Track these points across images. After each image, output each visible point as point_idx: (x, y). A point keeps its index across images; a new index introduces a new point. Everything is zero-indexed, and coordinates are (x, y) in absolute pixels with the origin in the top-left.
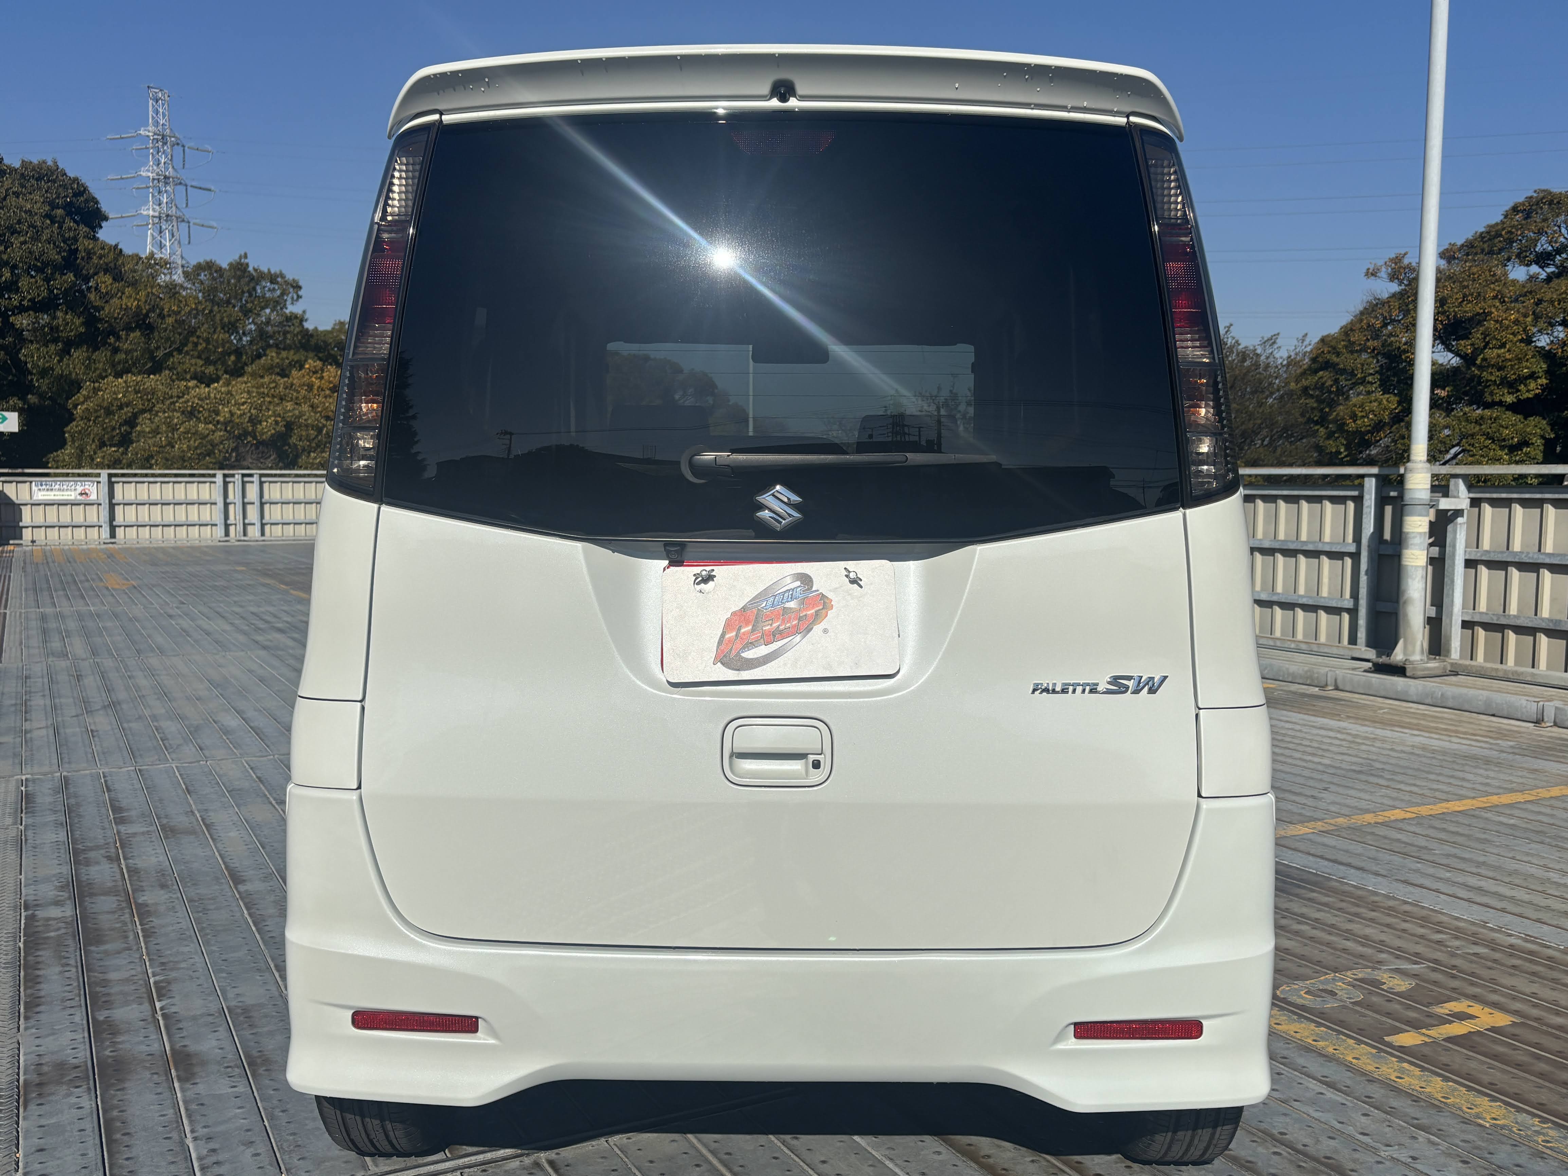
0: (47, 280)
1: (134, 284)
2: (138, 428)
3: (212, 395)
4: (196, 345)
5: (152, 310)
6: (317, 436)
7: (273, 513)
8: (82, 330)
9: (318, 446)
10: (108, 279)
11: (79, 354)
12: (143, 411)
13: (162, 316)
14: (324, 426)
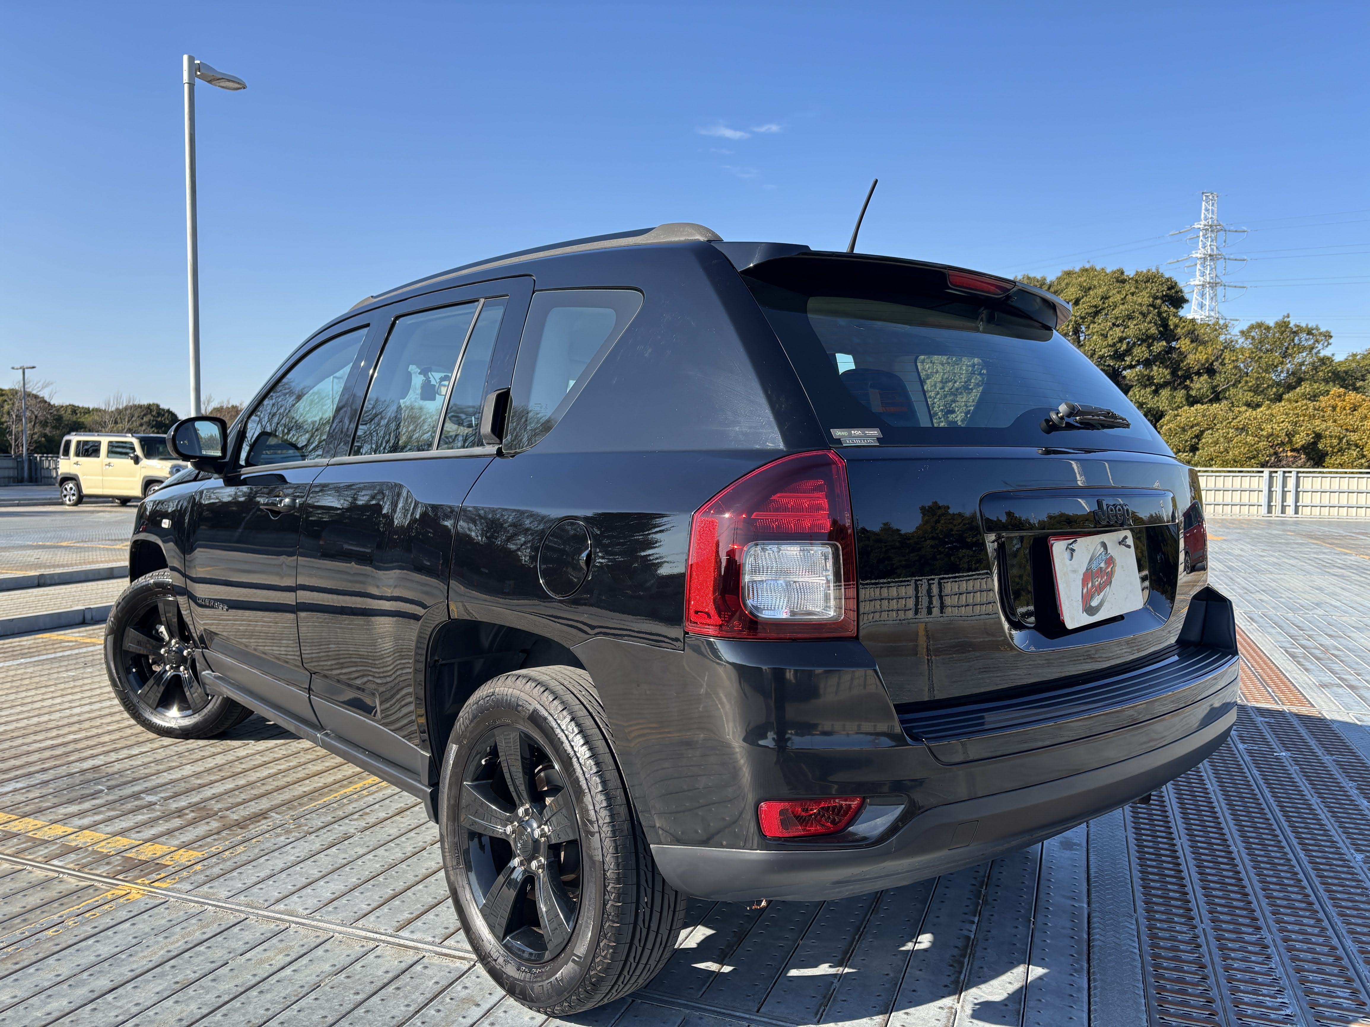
0: (1149, 347)
1: (1204, 343)
2: (1203, 440)
3: (1259, 417)
4: (1247, 382)
5: (1217, 359)
6: (1339, 444)
7: (1305, 499)
8: (1168, 377)
9: (1339, 451)
10: (1188, 341)
11: (1165, 393)
12: (1208, 429)
13: (1223, 364)
14: (1346, 436)
